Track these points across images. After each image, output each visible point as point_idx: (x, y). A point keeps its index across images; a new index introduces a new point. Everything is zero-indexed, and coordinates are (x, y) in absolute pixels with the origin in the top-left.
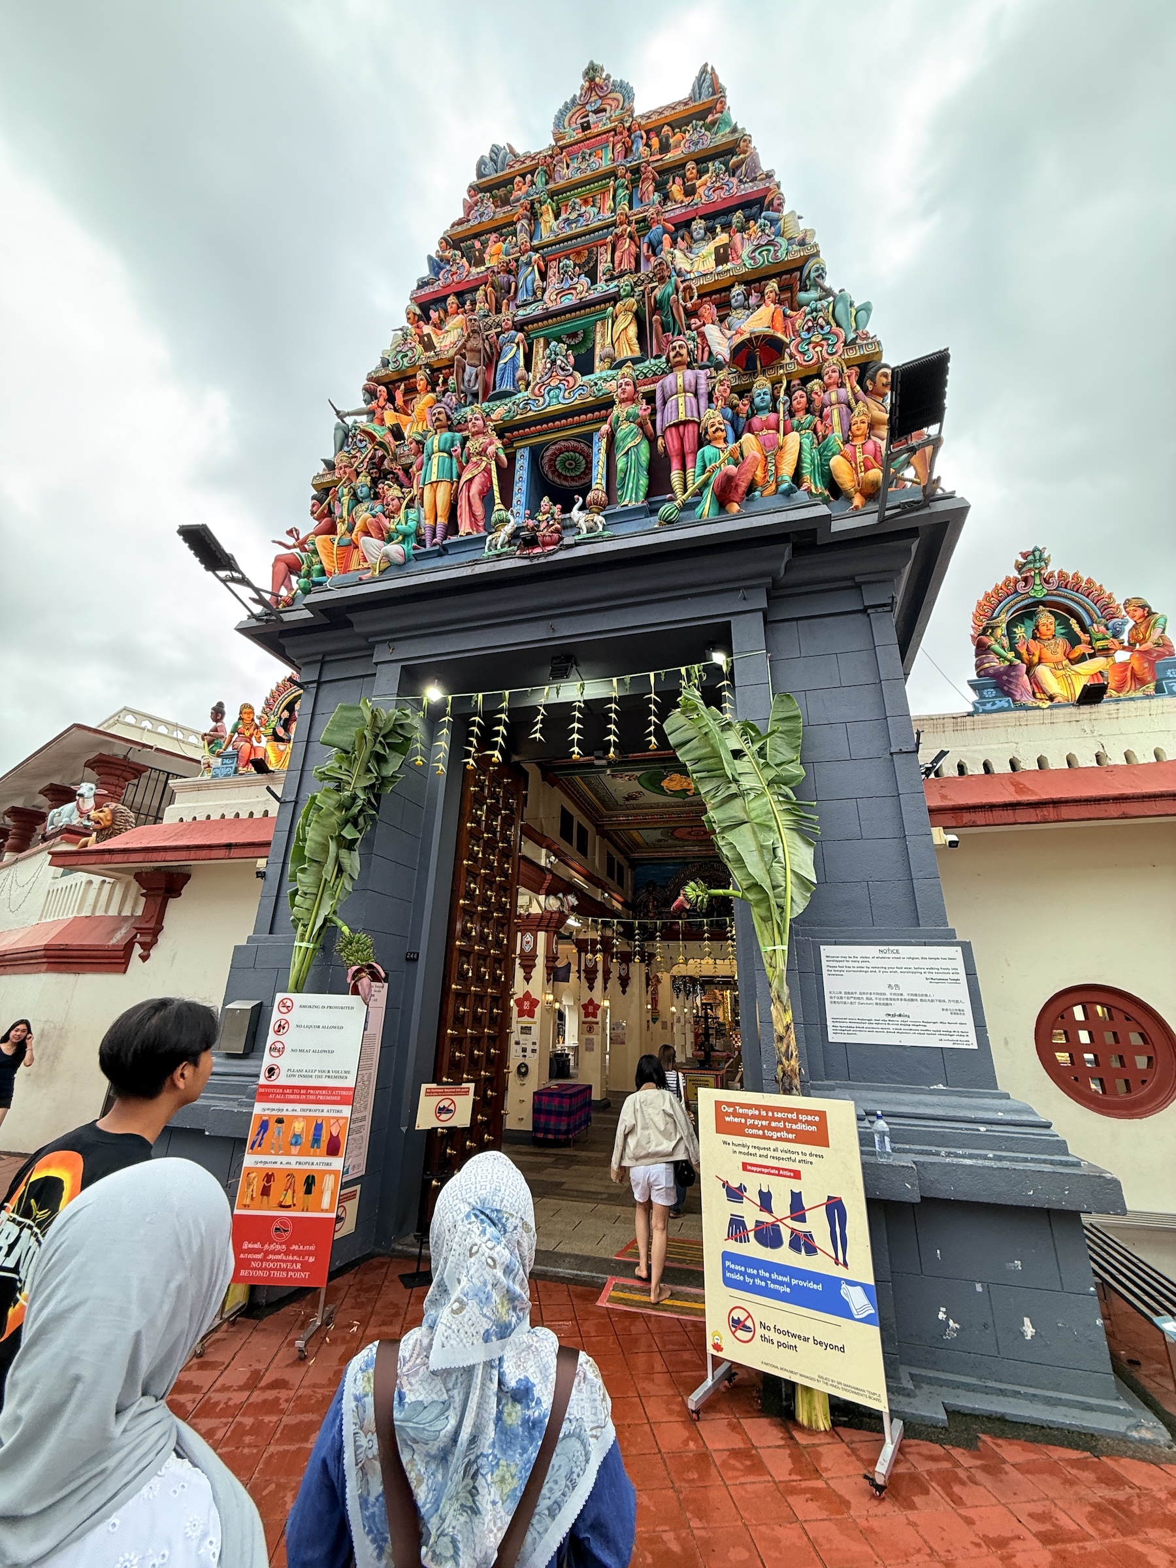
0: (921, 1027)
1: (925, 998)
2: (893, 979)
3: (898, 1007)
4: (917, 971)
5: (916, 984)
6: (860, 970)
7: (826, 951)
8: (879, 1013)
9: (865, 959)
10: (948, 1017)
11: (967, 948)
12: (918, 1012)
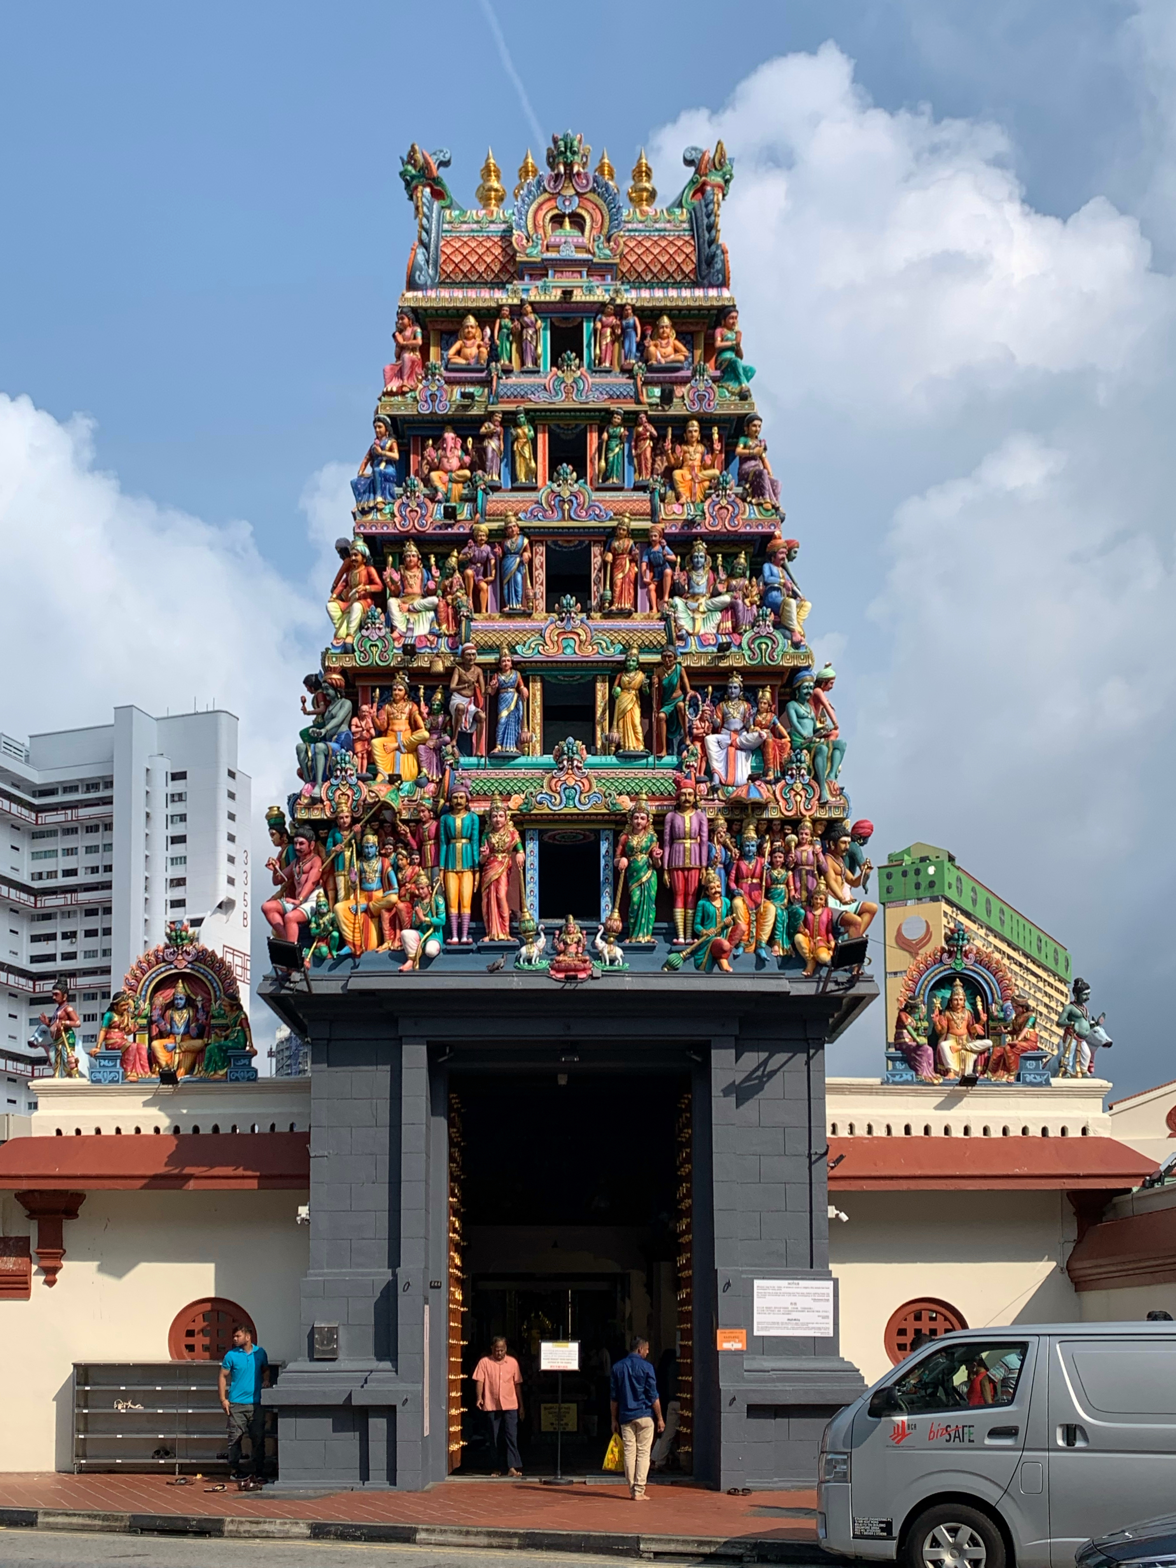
0: (806, 1326)
1: (810, 1310)
2: (793, 1299)
3: (794, 1315)
4: (808, 1294)
5: (807, 1302)
6: (776, 1294)
7: (757, 1283)
8: (784, 1318)
9: (780, 1288)
10: (821, 1320)
11: (836, 1281)
12: (804, 1317)
